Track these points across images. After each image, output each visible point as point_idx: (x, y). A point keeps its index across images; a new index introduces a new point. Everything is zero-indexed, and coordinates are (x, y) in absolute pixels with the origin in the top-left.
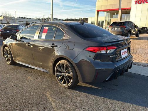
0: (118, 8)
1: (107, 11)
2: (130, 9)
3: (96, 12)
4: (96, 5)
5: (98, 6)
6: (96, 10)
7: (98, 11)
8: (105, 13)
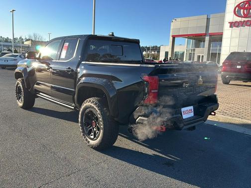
0: (205, 33)
1: (189, 36)
2: (221, 34)
3: (171, 38)
4: (172, 28)
5: (173, 29)
6: (171, 34)
7: (174, 37)
8: (187, 39)
